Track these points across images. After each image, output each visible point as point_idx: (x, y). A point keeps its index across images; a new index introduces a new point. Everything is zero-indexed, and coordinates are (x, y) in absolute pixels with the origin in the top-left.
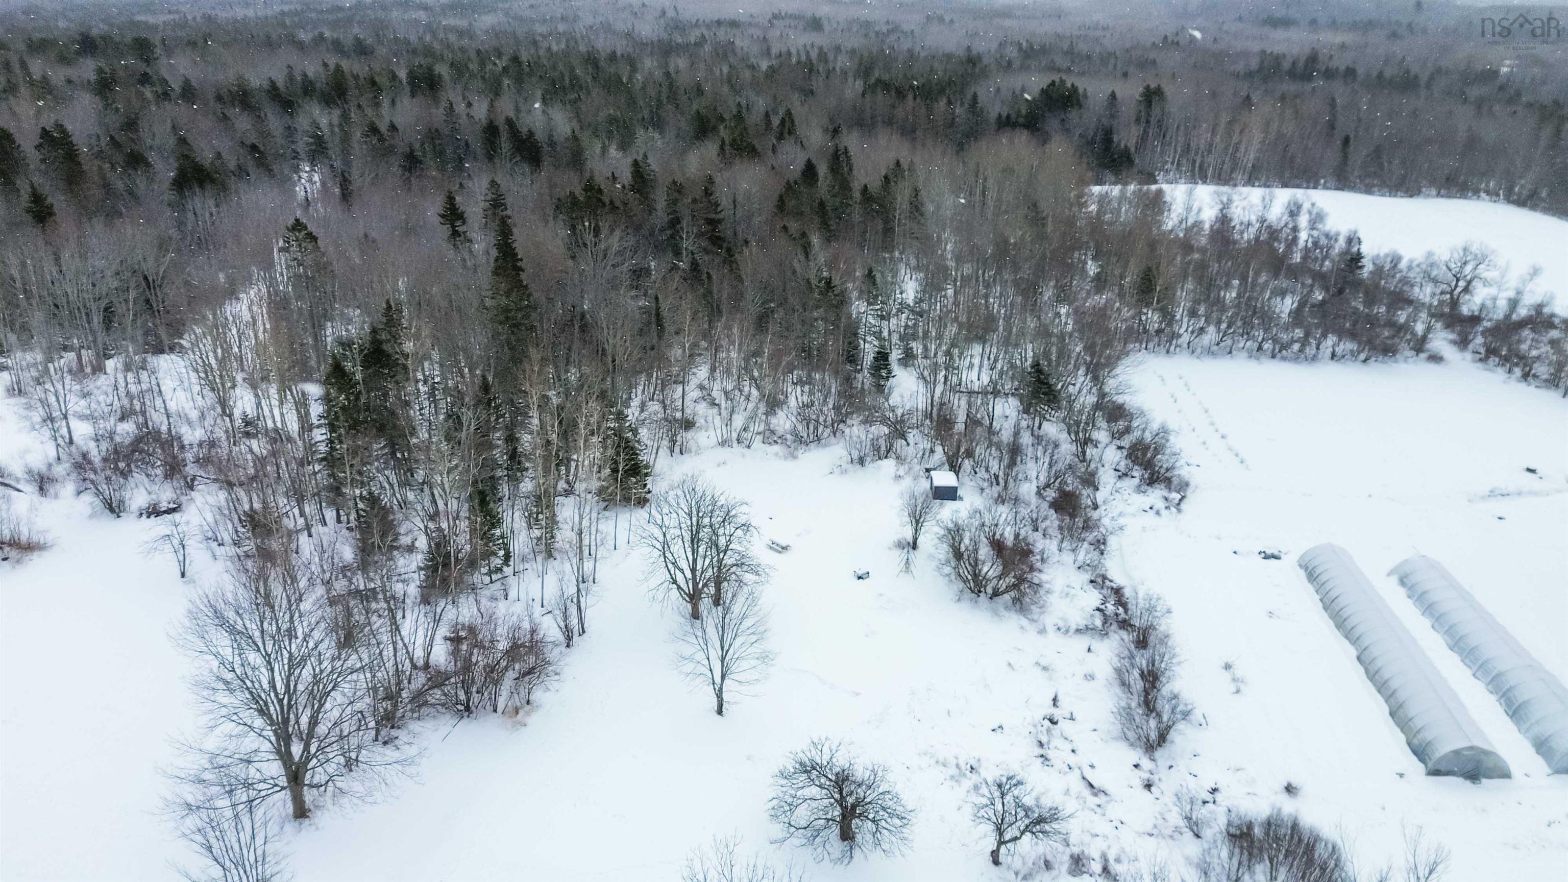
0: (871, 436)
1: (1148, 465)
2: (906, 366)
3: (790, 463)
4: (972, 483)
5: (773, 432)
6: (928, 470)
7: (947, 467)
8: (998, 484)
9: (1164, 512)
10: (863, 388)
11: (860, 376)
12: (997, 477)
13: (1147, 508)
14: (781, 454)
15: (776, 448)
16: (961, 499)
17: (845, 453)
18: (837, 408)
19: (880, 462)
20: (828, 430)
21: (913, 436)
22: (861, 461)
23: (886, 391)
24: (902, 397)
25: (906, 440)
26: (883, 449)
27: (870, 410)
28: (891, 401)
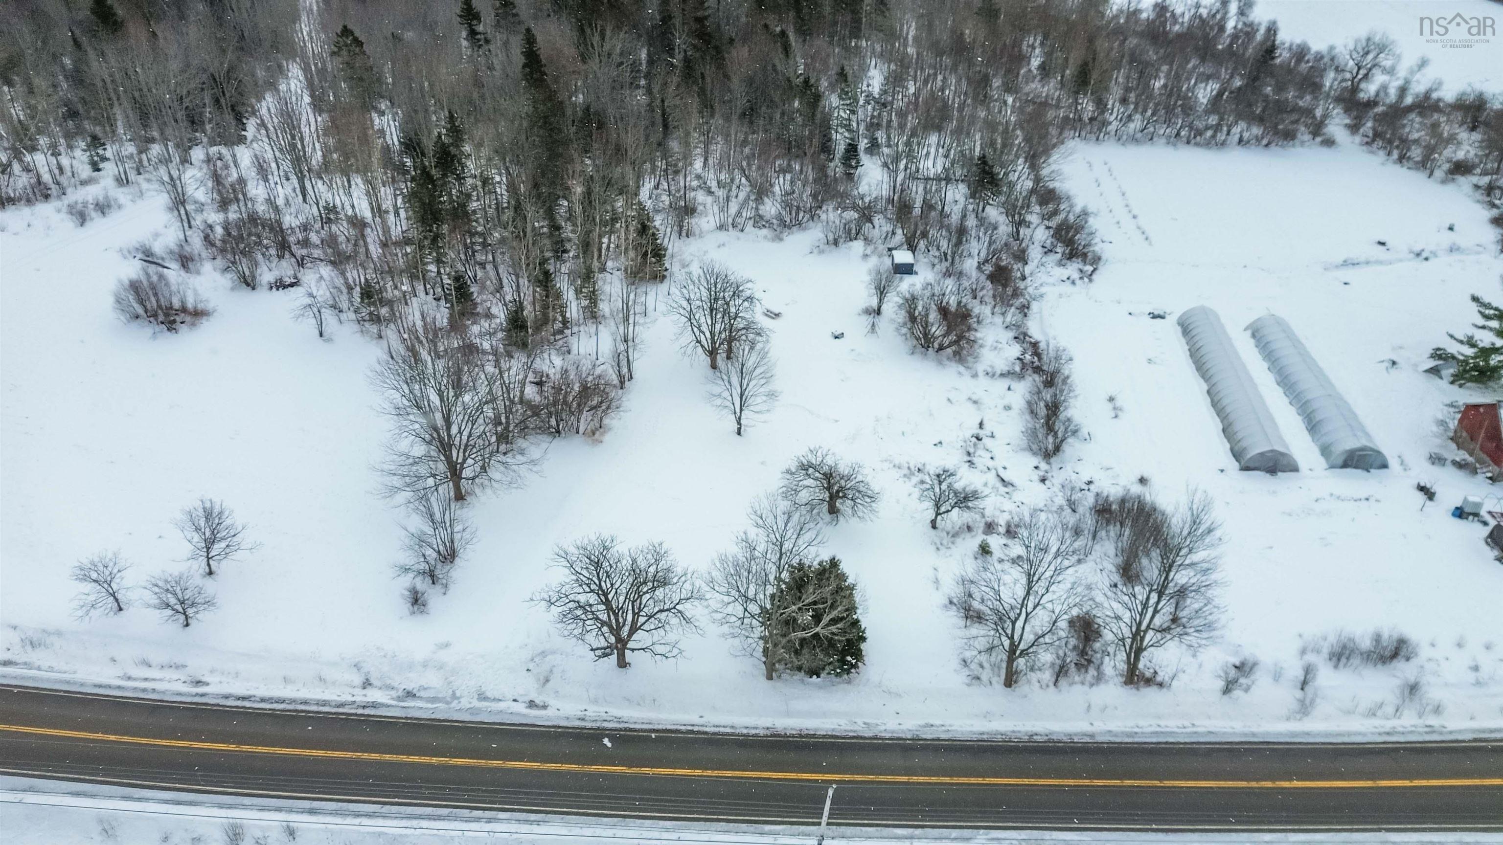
0: (843, 221)
1: (1069, 242)
2: (872, 154)
3: (776, 246)
4: (926, 260)
5: (761, 217)
6: (890, 250)
7: (905, 247)
8: (946, 260)
9: (1078, 282)
10: (835, 176)
11: (832, 165)
12: (946, 254)
13: (1065, 279)
14: (769, 236)
15: (765, 231)
16: (916, 273)
17: (822, 236)
18: (814, 196)
19: (851, 243)
20: (807, 216)
21: (878, 220)
22: (836, 243)
23: (856, 179)
24: (870, 186)
25: (872, 223)
26: (853, 231)
27: (842, 197)
28: (860, 190)
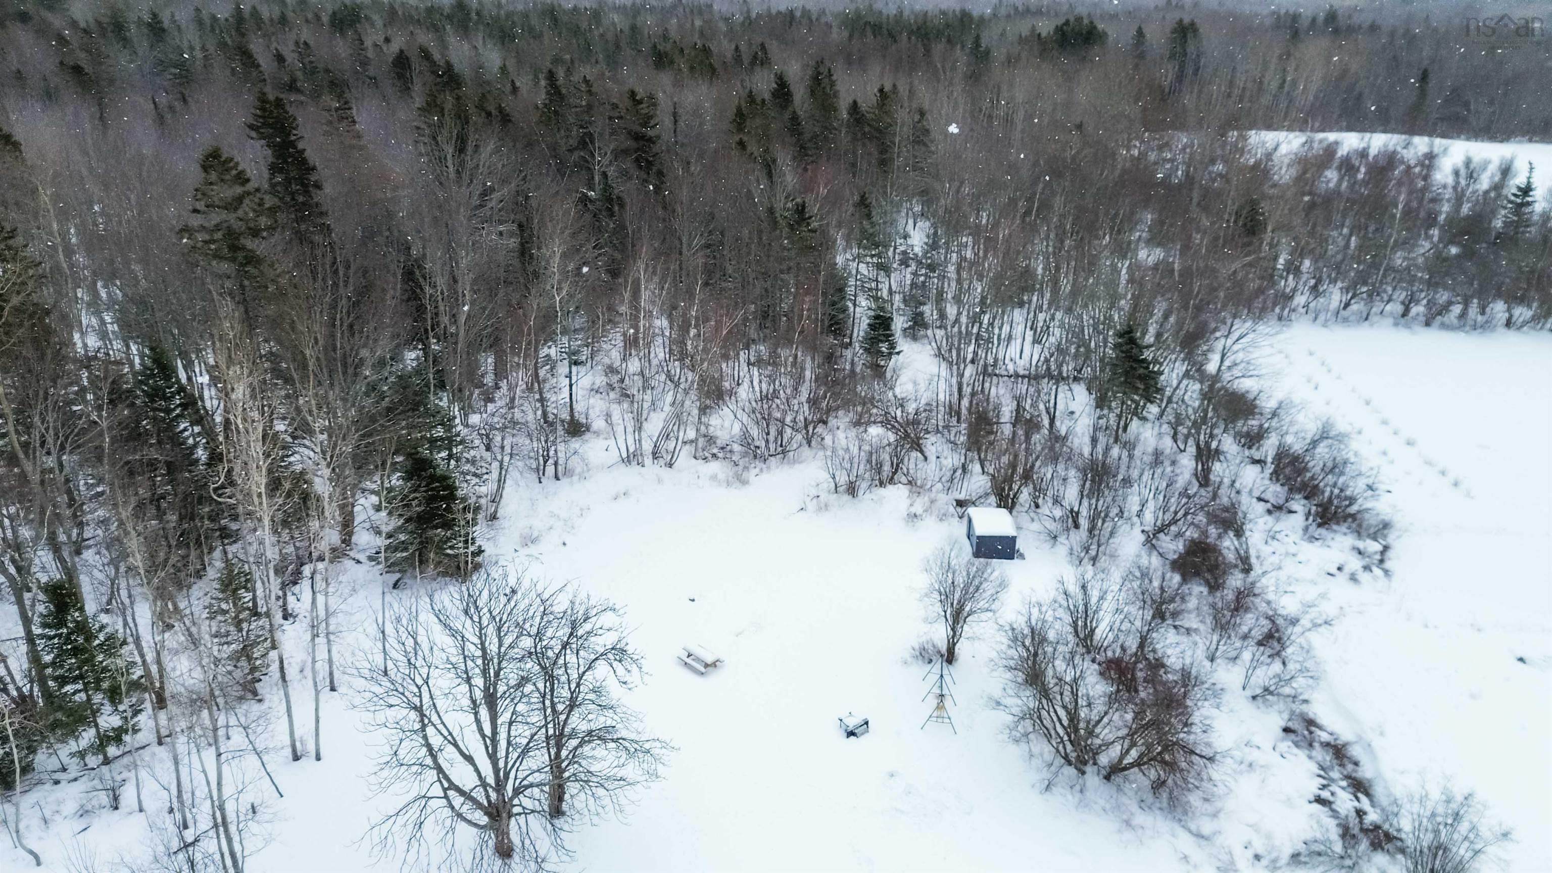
0: (867, 448)
1: (1310, 491)
2: (915, 338)
3: (736, 494)
4: (1036, 526)
5: (711, 440)
6: (960, 503)
7: (993, 499)
8: (1077, 526)
9: (1364, 577)
10: (853, 371)
11: (848, 353)
12: (1074, 516)
13: (1334, 570)
14: (721, 476)
15: (715, 467)
16: (1022, 556)
17: (824, 476)
18: (813, 402)
19: (882, 491)
20: (799, 437)
21: (933, 444)
22: (852, 490)
23: (888, 375)
24: (915, 383)
25: (922, 452)
26: (887, 468)
27: (864, 404)
28: (898, 390)
